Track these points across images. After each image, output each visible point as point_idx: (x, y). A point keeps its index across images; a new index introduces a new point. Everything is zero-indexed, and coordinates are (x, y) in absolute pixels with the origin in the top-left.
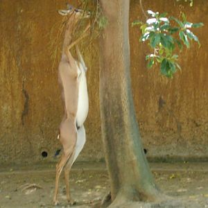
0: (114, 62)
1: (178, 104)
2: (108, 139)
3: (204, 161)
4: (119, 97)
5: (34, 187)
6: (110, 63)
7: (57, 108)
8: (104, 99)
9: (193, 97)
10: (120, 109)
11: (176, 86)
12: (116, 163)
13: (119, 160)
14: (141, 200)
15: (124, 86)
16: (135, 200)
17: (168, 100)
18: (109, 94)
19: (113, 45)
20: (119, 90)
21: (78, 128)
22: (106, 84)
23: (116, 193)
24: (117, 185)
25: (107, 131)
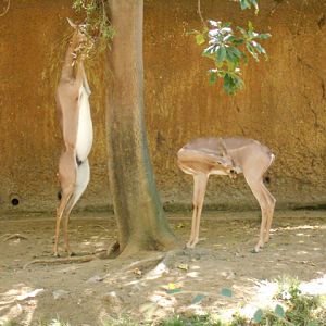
0: (124, 84)
1: (180, 141)
2: (116, 177)
3: (211, 210)
4: (130, 127)
5: (17, 237)
6: (121, 87)
7: (32, 146)
8: (112, 129)
9: (198, 132)
10: (132, 142)
11: (179, 119)
12: (126, 205)
13: (130, 202)
14: (156, 250)
15: (138, 113)
16: (149, 249)
17: (168, 135)
18: (118, 123)
19: (125, 66)
20: (131, 118)
21: (80, 163)
22: (115, 112)
23: (126, 242)
24: (127, 231)
25: (115, 167)
